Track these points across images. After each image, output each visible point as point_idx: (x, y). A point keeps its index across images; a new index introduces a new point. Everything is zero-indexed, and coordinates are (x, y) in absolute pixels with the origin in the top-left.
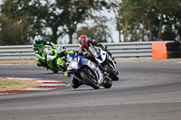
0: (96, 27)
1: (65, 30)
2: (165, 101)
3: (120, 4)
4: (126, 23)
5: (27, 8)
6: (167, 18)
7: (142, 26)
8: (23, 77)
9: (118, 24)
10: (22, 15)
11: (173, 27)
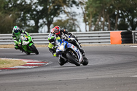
0: (68, 20)
1: (44, 22)
2: (120, 76)
3: (86, 3)
4: (90, 17)
5: (16, 6)
6: (121, 13)
7: (102, 19)
8: (13, 58)
9: (84, 18)
10: (12, 10)
11: (126, 20)
